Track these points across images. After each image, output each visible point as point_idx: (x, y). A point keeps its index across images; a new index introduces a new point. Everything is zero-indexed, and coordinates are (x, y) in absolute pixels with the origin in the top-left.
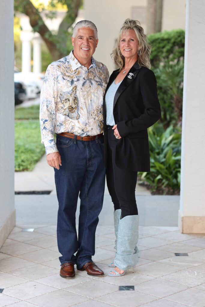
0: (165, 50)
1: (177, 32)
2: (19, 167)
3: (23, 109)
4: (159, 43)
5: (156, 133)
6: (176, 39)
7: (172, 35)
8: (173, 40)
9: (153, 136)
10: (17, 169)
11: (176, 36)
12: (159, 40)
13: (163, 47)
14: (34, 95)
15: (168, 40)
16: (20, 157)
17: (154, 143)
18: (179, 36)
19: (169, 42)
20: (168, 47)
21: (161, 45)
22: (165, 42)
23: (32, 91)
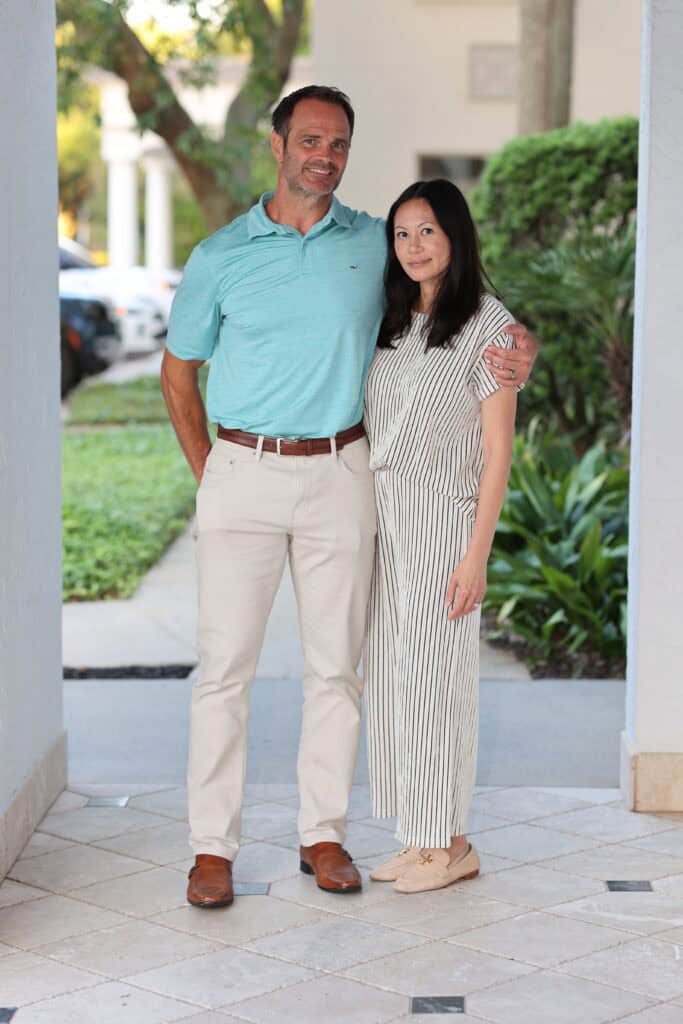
0: (577, 187)
1: (619, 128)
2: (88, 587)
3: (111, 387)
4: (558, 164)
5: (547, 468)
6: (615, 149)
7: (602, 136)
8: (603, 154)
9: (536, 478)
10: (81, 591)
11: (617, 142)
12: (558, 155)
13: (573, 178)
14: (146, 343)
15: (589, 153)
16: (92, 550)
17: (541, 504)
18: (625, 141)
19: (589, 162)
20: (587, 178)
21: (566, 171)
22: (579, 160)
23: (141, 330)
